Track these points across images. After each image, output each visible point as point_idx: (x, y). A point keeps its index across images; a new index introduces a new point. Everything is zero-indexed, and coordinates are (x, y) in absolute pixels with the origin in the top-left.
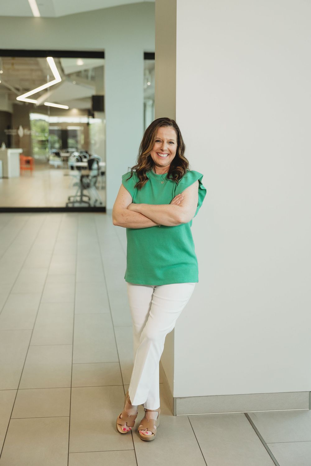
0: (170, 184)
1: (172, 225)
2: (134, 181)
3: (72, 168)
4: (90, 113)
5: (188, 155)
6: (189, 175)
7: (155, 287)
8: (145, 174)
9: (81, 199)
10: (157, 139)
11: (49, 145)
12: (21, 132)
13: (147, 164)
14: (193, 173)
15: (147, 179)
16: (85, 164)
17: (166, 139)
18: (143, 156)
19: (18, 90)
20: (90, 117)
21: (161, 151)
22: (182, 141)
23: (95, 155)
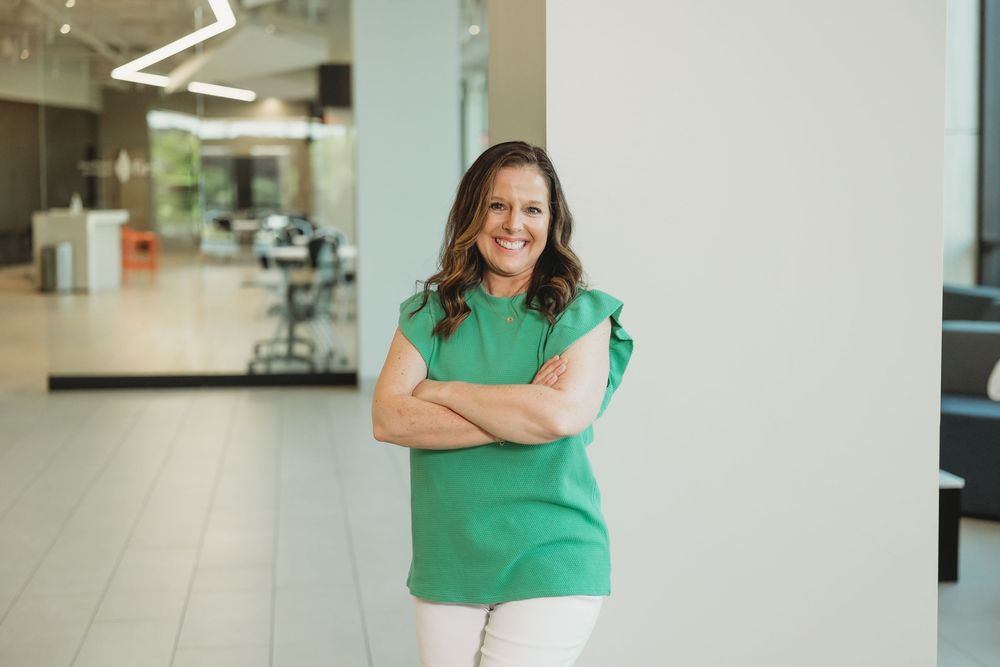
0: (532, 324)
1: (535, 440)
2: (431, 316)
3: (265, 262)
4: (314, 110)
5: (581, 246)
6: (584, 303)
7: (491, 610)
8: (461, 296)
9: (290, 350)
10: (495, 201)
11: (201, 198)
12: (124, 167)
13: (466, 269)
14: (594, 297)
15: (467, 309)
16: (299, 252)
17: (520, 200)
18: (456, 248)
19: (116, 49)
20: (316, 119)
21: (504, 234)
22: (565, 204)
23: (327, 228)
